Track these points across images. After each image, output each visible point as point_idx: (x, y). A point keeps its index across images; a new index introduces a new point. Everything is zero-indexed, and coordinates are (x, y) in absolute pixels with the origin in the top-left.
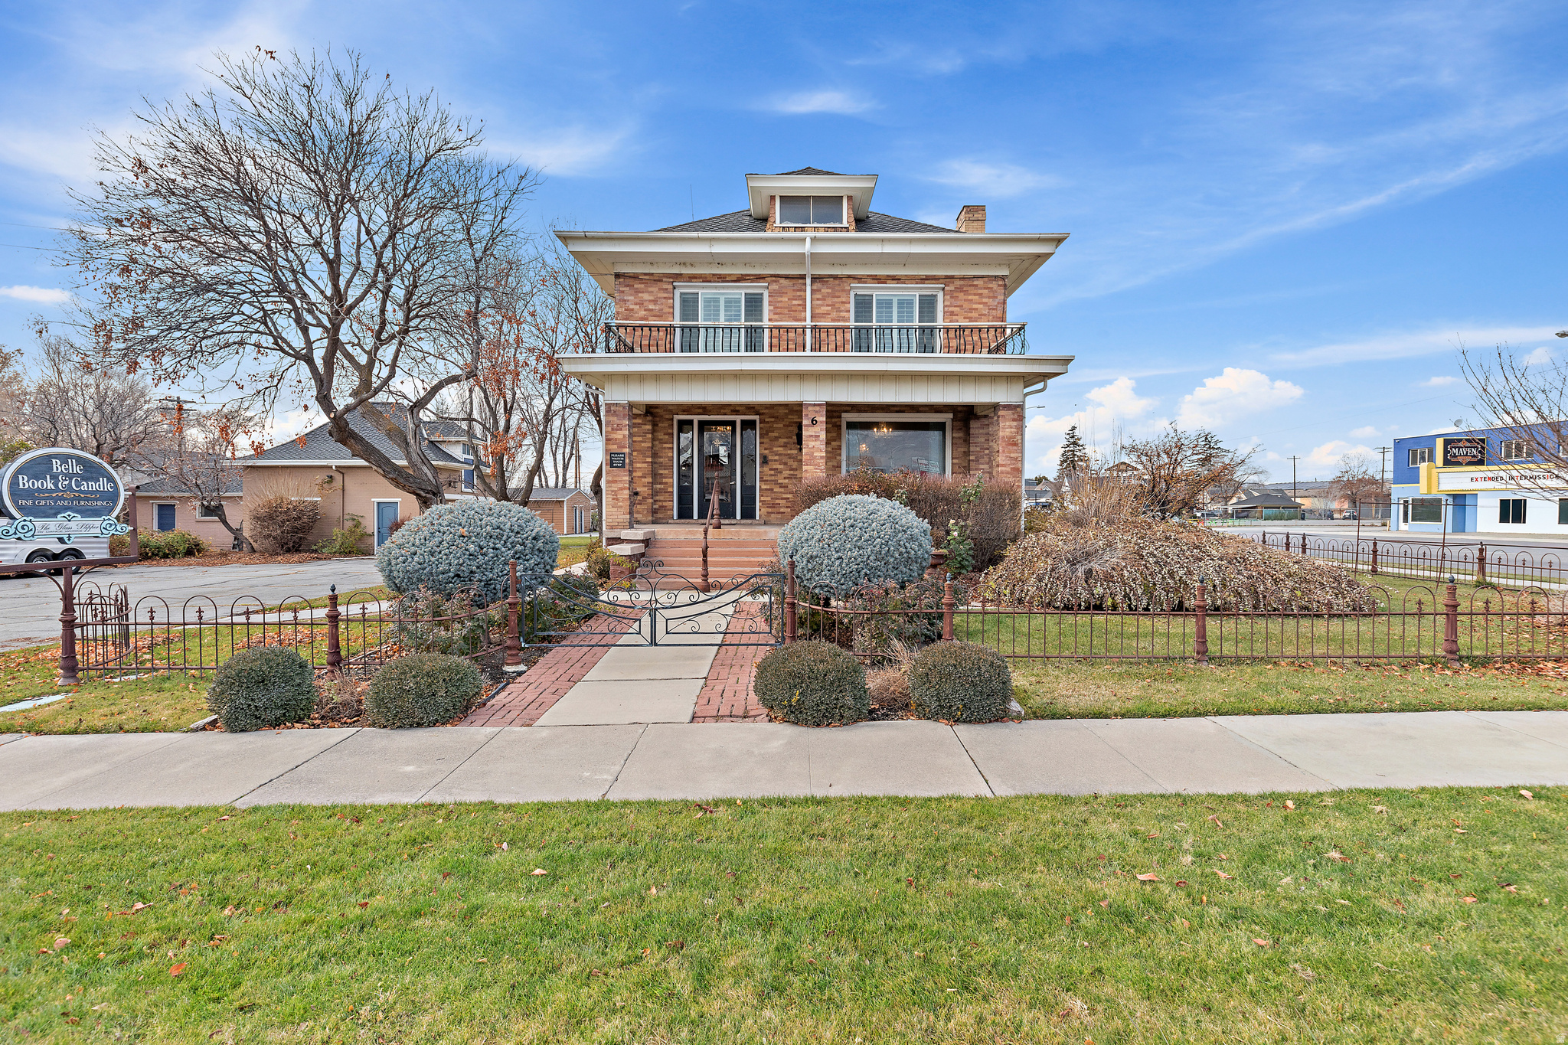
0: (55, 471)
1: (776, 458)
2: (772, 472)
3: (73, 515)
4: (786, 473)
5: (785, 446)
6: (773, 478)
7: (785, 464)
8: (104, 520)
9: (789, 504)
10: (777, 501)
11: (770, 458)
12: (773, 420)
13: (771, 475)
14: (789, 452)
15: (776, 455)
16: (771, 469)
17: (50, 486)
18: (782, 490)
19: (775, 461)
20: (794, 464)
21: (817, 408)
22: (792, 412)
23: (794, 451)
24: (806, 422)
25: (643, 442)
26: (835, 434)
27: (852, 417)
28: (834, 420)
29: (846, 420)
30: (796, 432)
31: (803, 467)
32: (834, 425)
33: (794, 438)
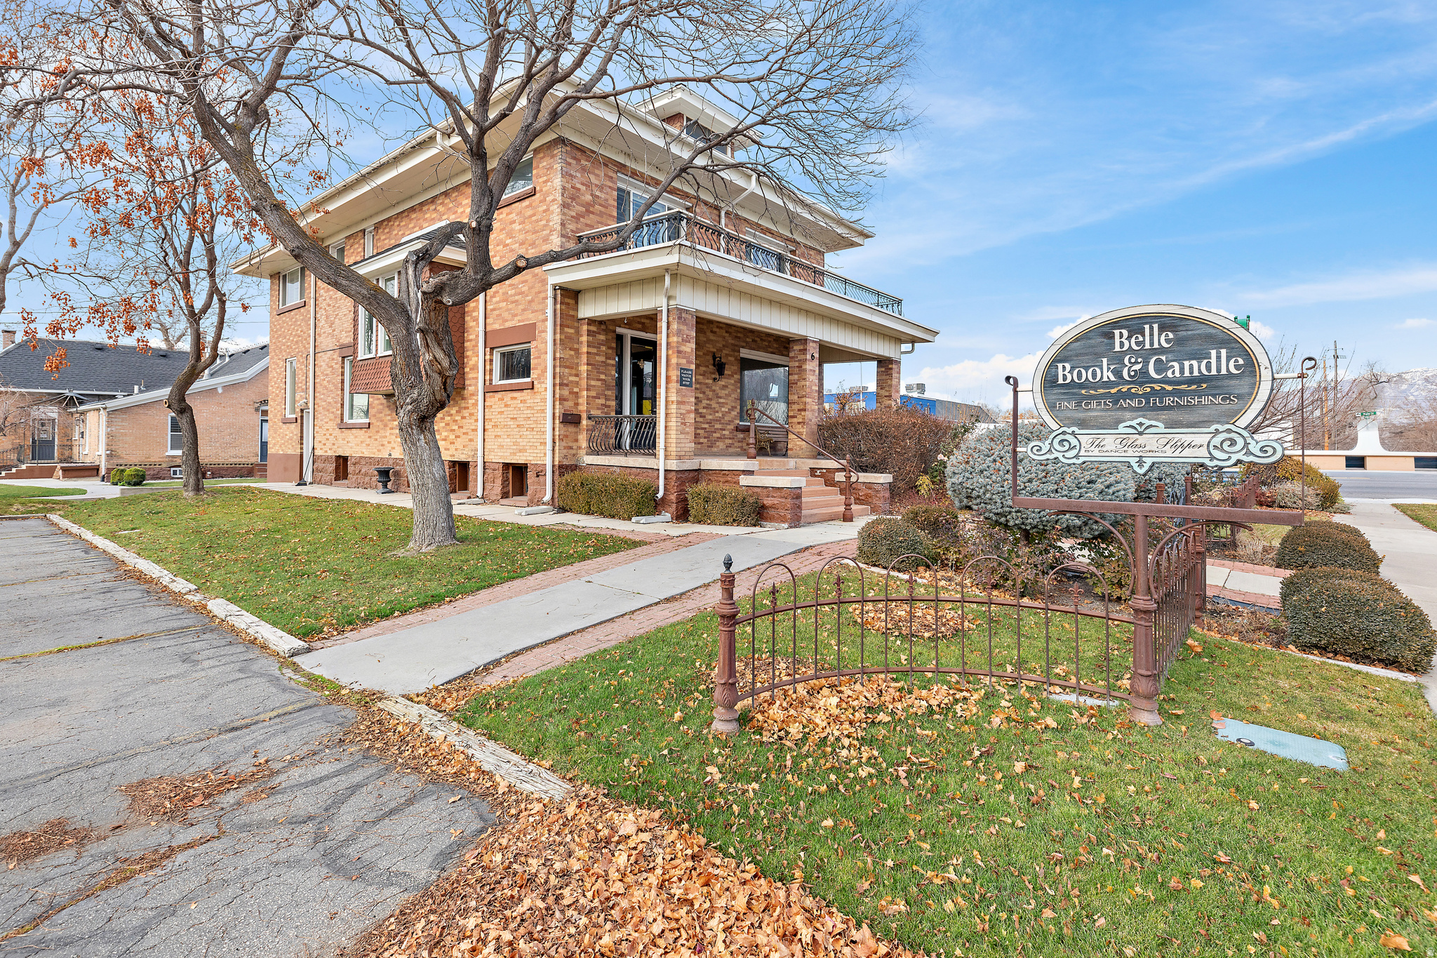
0: (1117, 348)
3: (1148, 423)
5: (703, 375)
8: (1217, 432)
9: (706, 435)
10: (698, 431)
14: (707, 381)
17: (1108, 375)
20: (710, 394)
21: (814, 345)
22: (709, 341)
23: (710, 381)
24: (809, 357)
25: (597, 354)
26: (736, 368)
27: (745, 353)
28: (736, 354)
29: (742, 355)
30: (712, 362)
31: (804, 399)
32: (736, 359)
33: (711, 367)
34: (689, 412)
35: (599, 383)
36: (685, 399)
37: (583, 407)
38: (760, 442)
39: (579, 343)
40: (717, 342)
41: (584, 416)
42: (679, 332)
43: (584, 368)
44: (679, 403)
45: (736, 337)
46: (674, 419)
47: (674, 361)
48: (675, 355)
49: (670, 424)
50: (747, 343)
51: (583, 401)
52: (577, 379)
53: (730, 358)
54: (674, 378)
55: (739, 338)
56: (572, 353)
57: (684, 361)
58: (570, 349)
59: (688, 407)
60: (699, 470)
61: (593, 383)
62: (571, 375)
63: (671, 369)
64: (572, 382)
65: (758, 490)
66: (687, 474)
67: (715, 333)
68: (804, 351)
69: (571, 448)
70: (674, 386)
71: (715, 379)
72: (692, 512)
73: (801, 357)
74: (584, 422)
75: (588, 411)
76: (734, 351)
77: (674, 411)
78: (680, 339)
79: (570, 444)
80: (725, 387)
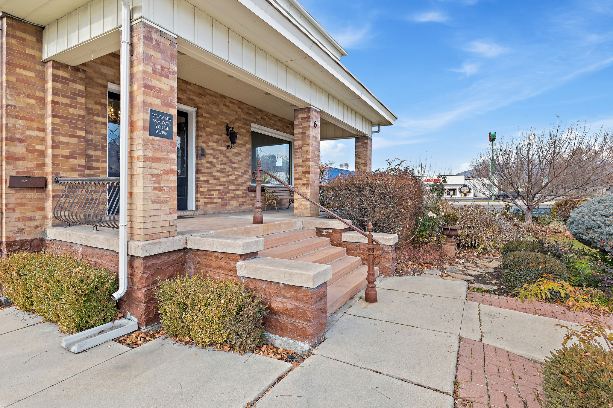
1: (211, 152)
2: (208, 165)
4: (219, 167)
5: (217, 142)
6: (209, 171)
7: (218, 158)
9: (220, 195)
10: (212, 192)
11: (207, 151)
12: (208, 116)
13: (208, 168)
14: (220, 148)
15: (212, 149)
16: (207, 162)
18: (215, 182)
19: (211, 154)
20: (224, 160)
21: (316, 114)
22: (222, 113)
23: (224, 148)
24: (312, 124)
25: (70, 106)
26: (248, 138)
27: (256, 128)
28: (248, 127)
29: (253, 129)
30: (225, 132)
31: (308, 163)
32: (248, 132)
33: (225, 136)
34: (168, 172)
35: (75, 141)
36: (158, 155)
37: (49, 169)
38: (269, 199)
39: (44, 90)
40: (231, 115)
41: (50, 179)
42: (147, 59)
43: (49, 120)
44: (147, 159)
45: (248, 113)
46: (140, 183)
47: (139, 99)
48: (141, 90)
49: (135, 189)
50: (257, 119)
51: (49, 160)
52: (41, 134)
53: (242, 130)
54: (140, 124)
55: (250, 114)
56: (33, 101)
57: (158, 102)
58: (28, 96)
59: (166, 167)
60: (185, 250)
61: (63, 139)
62: (29, 128)
63: (135, 111)
64: (31, 137)
65: (264, 285)
66: (164, 258)
67: (228, 106)
68: (308, 118)
69: (31, 219)
70: (140, 134)
71: (228, 147)
72: (166, 320)
73: (305, 124)
74: (50, 187)
75: (55, 173)
76: (246, 124)
77: (140, 171)
78: (149, 69)
79: (29, 214)
80: (237, 154)
